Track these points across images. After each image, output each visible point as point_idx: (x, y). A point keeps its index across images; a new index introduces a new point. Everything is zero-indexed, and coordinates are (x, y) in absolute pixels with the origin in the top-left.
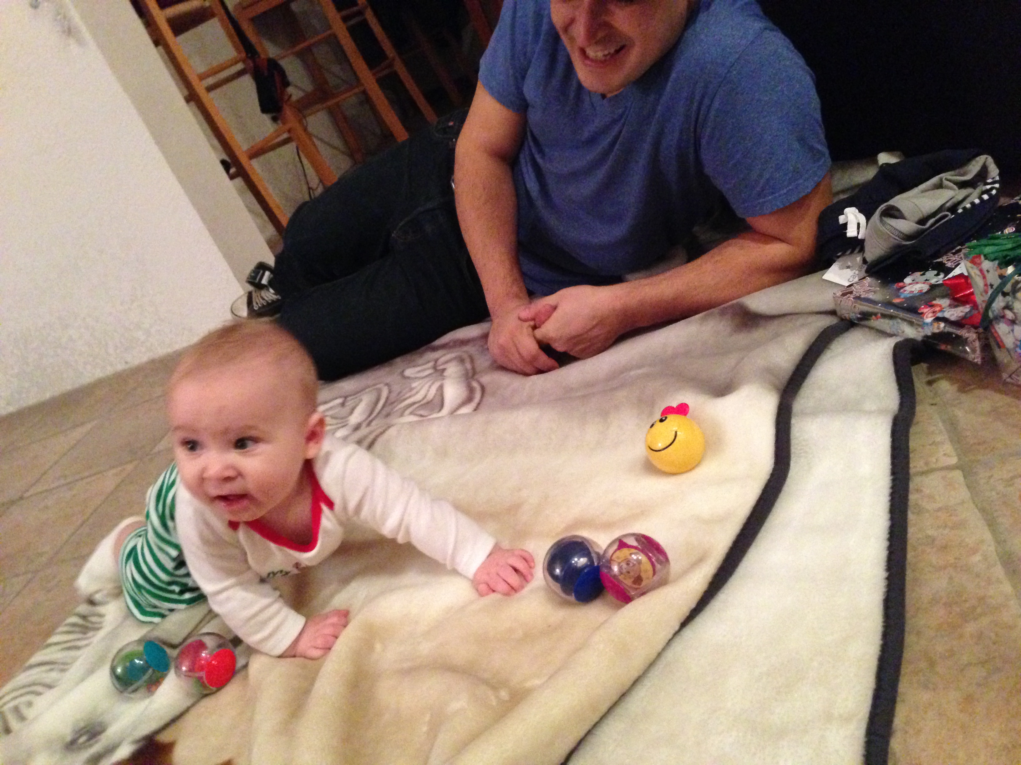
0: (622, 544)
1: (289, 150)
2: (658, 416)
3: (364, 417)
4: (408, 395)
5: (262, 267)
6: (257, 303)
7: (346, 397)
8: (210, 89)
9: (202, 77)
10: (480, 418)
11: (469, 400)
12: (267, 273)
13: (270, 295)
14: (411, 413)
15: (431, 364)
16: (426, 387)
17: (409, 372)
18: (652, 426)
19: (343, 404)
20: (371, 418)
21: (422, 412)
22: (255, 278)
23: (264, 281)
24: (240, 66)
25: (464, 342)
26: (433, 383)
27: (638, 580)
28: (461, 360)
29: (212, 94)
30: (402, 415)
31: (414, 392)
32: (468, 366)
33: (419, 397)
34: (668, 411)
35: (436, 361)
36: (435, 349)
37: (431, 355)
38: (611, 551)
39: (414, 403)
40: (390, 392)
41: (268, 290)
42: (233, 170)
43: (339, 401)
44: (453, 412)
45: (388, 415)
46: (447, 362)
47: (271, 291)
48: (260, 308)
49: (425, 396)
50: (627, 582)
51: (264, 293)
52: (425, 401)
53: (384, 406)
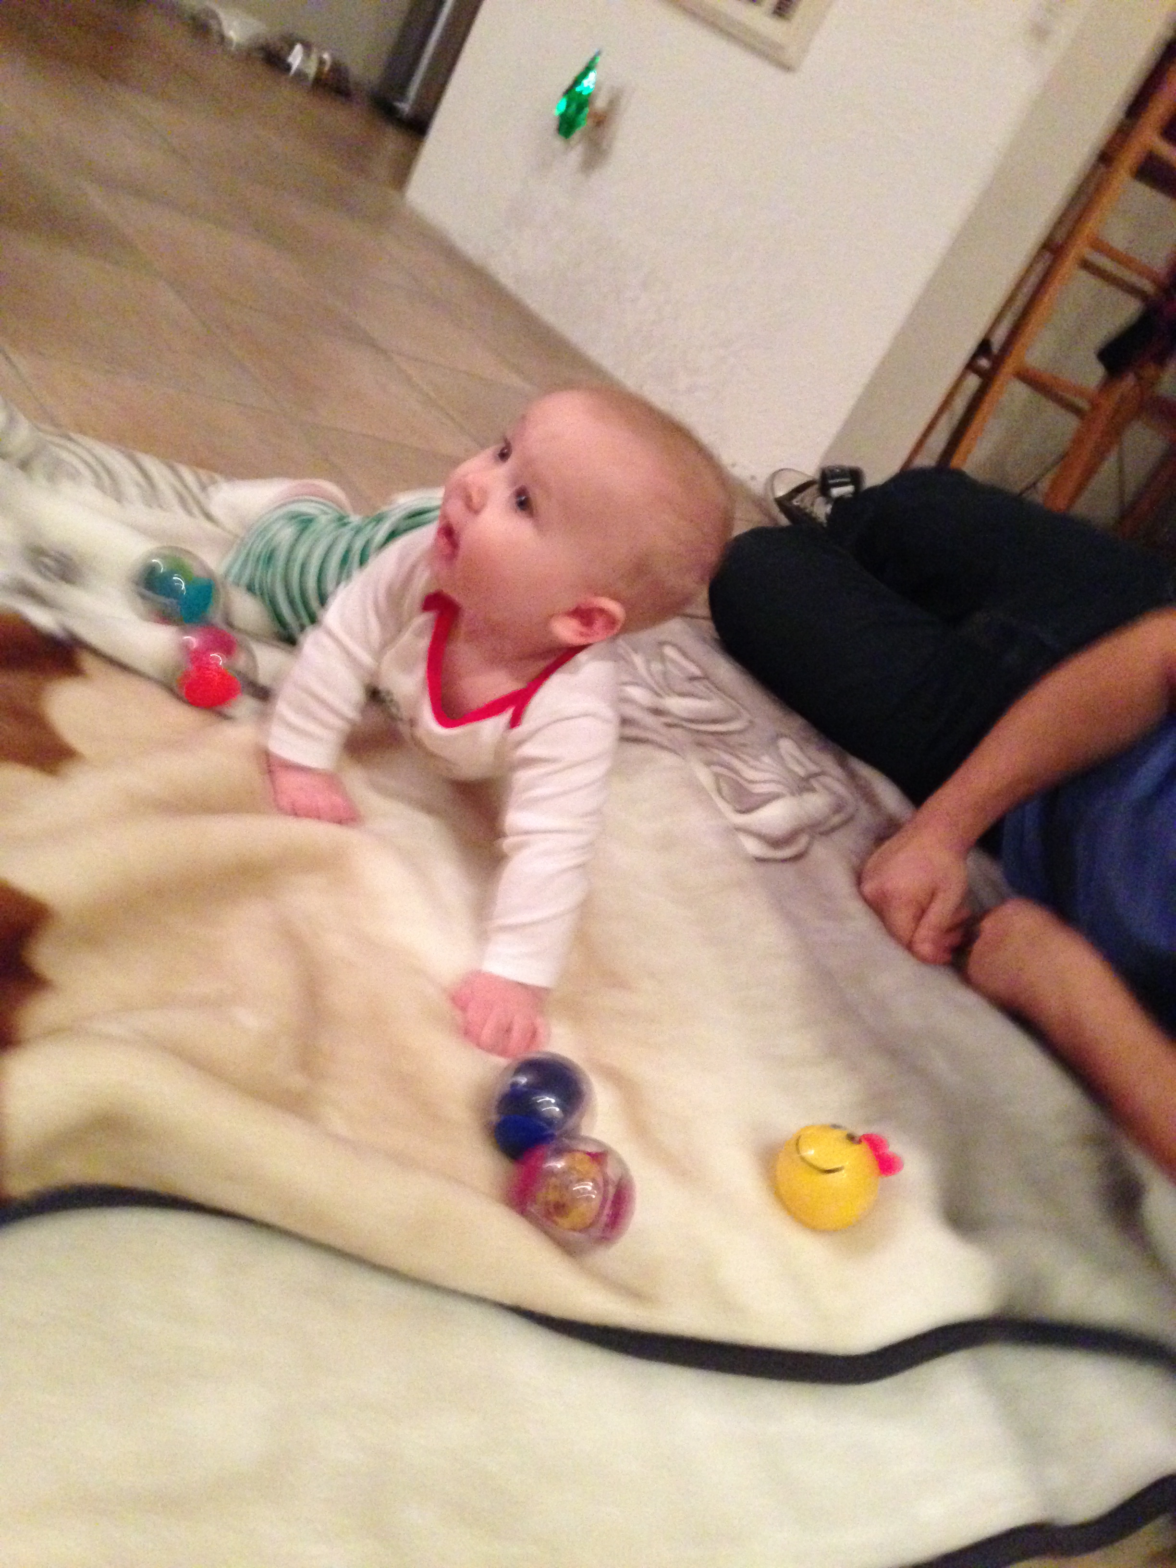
5: (854, 476)
7: (706, 677)
8: (1086, 265)
9: (1099, 246)
11: (776, 843)
12: (848, 489)
15: (814, 768)
16: (768, 776)
17: (787, 746)
19: (693, 679)
20: (685, 724)
21: (725, 788)
22: (834, 475)
25: (869, 797)
26: (779, 782)
28: (838, 808)
30: (709, 764)
31: (752, 762)
32: (836, 819)
33: (750, 774)
34: (874, 1144)
35: (823, 773)
36: (843, 764)
37: (828, 762)
39: (737, 772)
40: (740, 732)
42: (984, 363)
43: (695, 670)
44: (739, 829)
45: (701, 744)
46: (826, 788)
47: (828, 509)
49: (752, 782)
51: (820, 500)
52: (746, 784)
53: (713, 733)
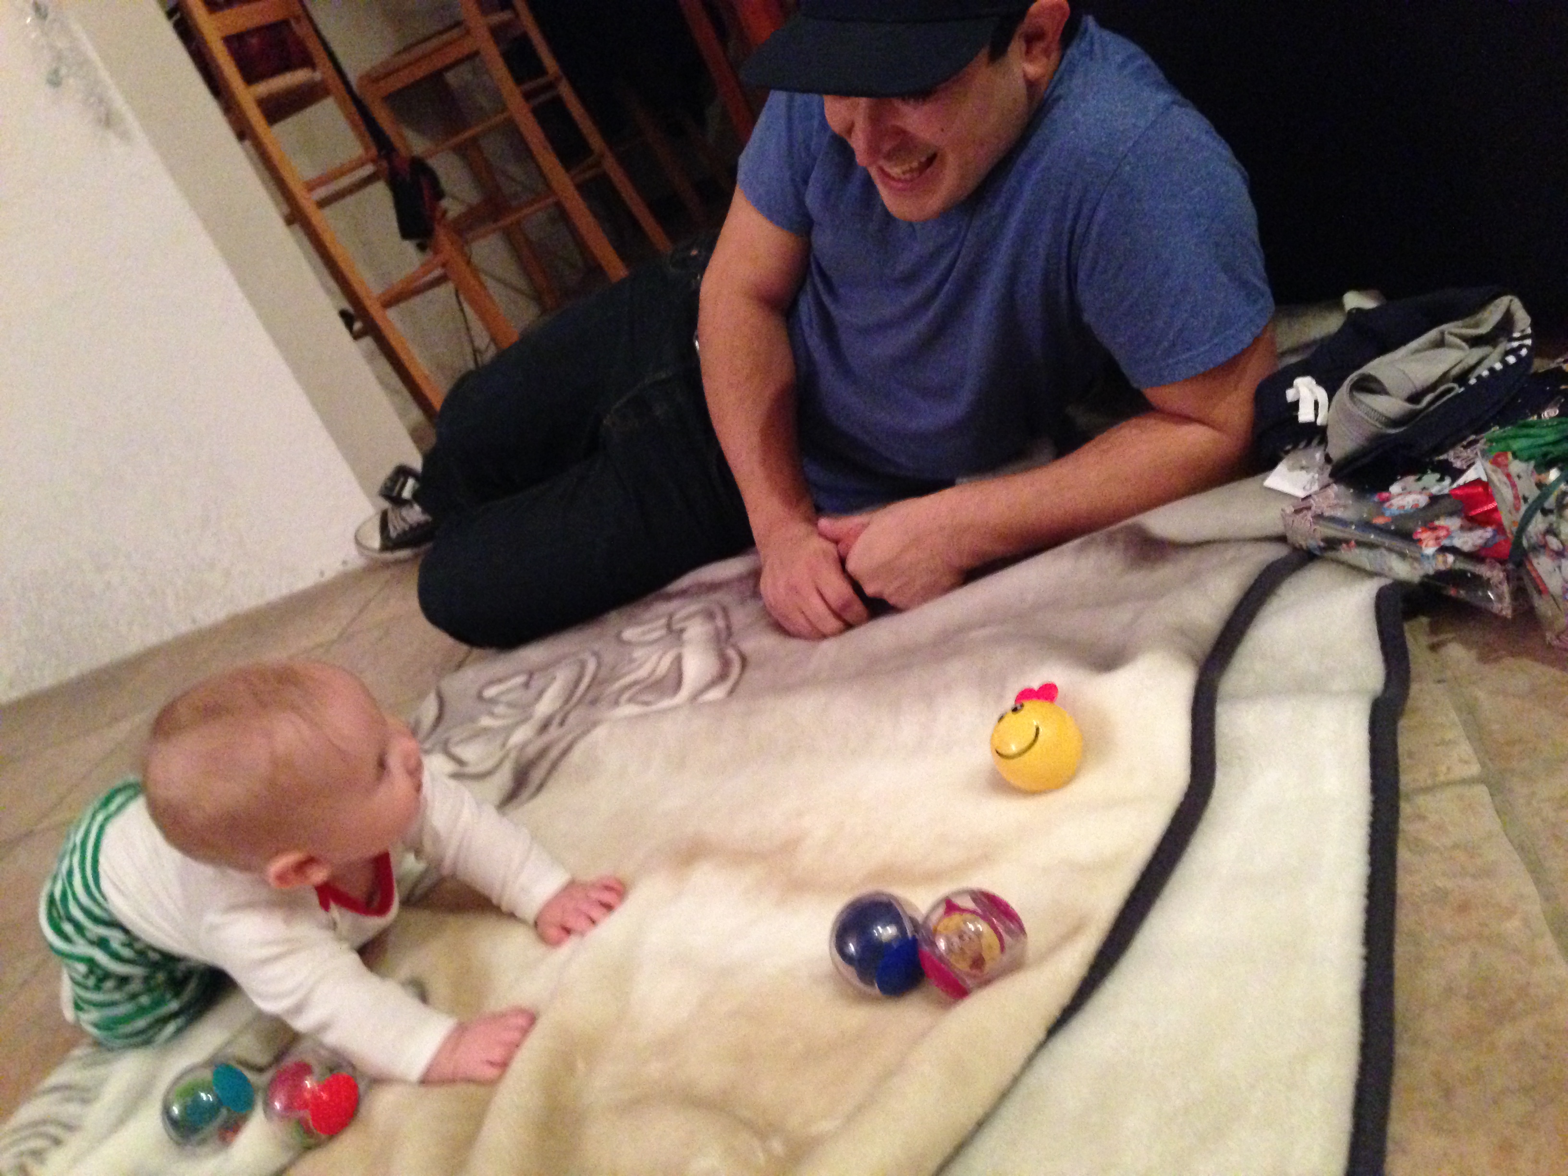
0: (950, 907)
1: (445, 291)
2: (1011, 703)
3: (558, 705)
4: (626, 669)
5: (402, 472)
6: (395, 527)
7: (531, 674)
8: (322, 204)
9: (311, 187)
10: (736, 707)
11: (722, 676)
12: (411, 483)
13: (415, 514)
14: (630, 700)
15: (663, 621)
16: (655, 658)
17: (629, 634)
18: (1001, 718)
19: (526, 685)
20: (567, 707)
21: (645, 698)
22: (391, 489)
23: (407, 494)
24: (369, 169)
25: (713, 587)
26: (665, 653)
27: (978, 962)
28: (710, 616)
29: (327, 212)
30: (616, 703)
31: (633, 666)
32: (720, 623)
33: (642, 673)
34: (1026, 695)
35: (671, 616)
36: (669, 597)
37: (662, 608)
38: (935, 918)
39: (635, 683)
40: (599, 665)
41: (412, 506)
42: (358, 326)
43: (520, 679)
44: (694, 697)
45: (594, 702)
46: (688, 617)
47: (417, 508)
48: (399, 535)
49: (654, 671)
50: (961, 966)
51: (405, 512)
52: (653, 679)
53: (589, 687)
